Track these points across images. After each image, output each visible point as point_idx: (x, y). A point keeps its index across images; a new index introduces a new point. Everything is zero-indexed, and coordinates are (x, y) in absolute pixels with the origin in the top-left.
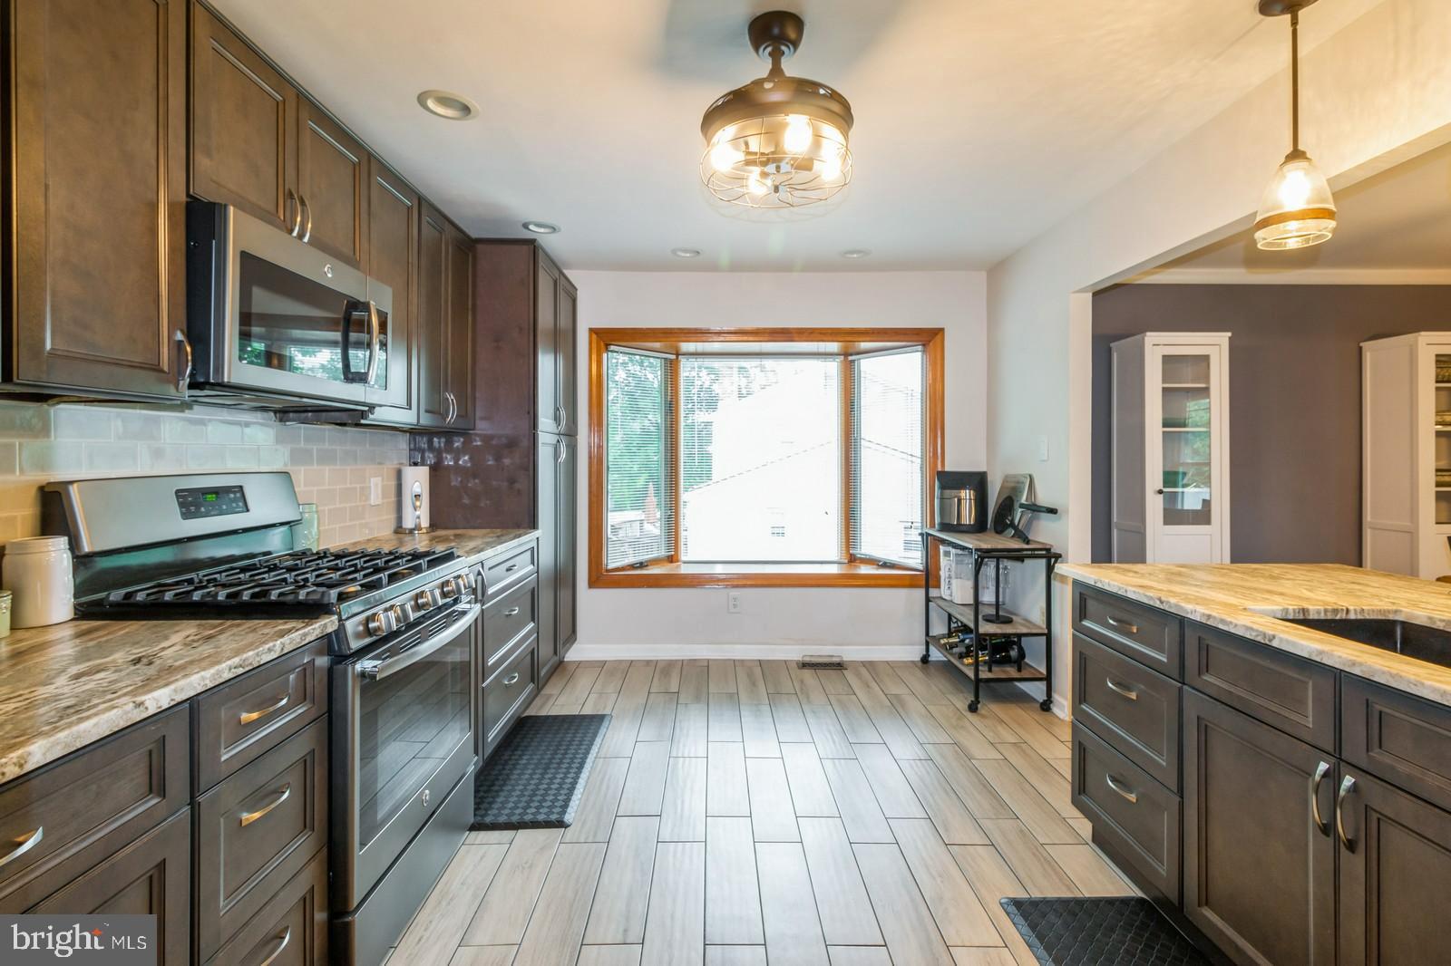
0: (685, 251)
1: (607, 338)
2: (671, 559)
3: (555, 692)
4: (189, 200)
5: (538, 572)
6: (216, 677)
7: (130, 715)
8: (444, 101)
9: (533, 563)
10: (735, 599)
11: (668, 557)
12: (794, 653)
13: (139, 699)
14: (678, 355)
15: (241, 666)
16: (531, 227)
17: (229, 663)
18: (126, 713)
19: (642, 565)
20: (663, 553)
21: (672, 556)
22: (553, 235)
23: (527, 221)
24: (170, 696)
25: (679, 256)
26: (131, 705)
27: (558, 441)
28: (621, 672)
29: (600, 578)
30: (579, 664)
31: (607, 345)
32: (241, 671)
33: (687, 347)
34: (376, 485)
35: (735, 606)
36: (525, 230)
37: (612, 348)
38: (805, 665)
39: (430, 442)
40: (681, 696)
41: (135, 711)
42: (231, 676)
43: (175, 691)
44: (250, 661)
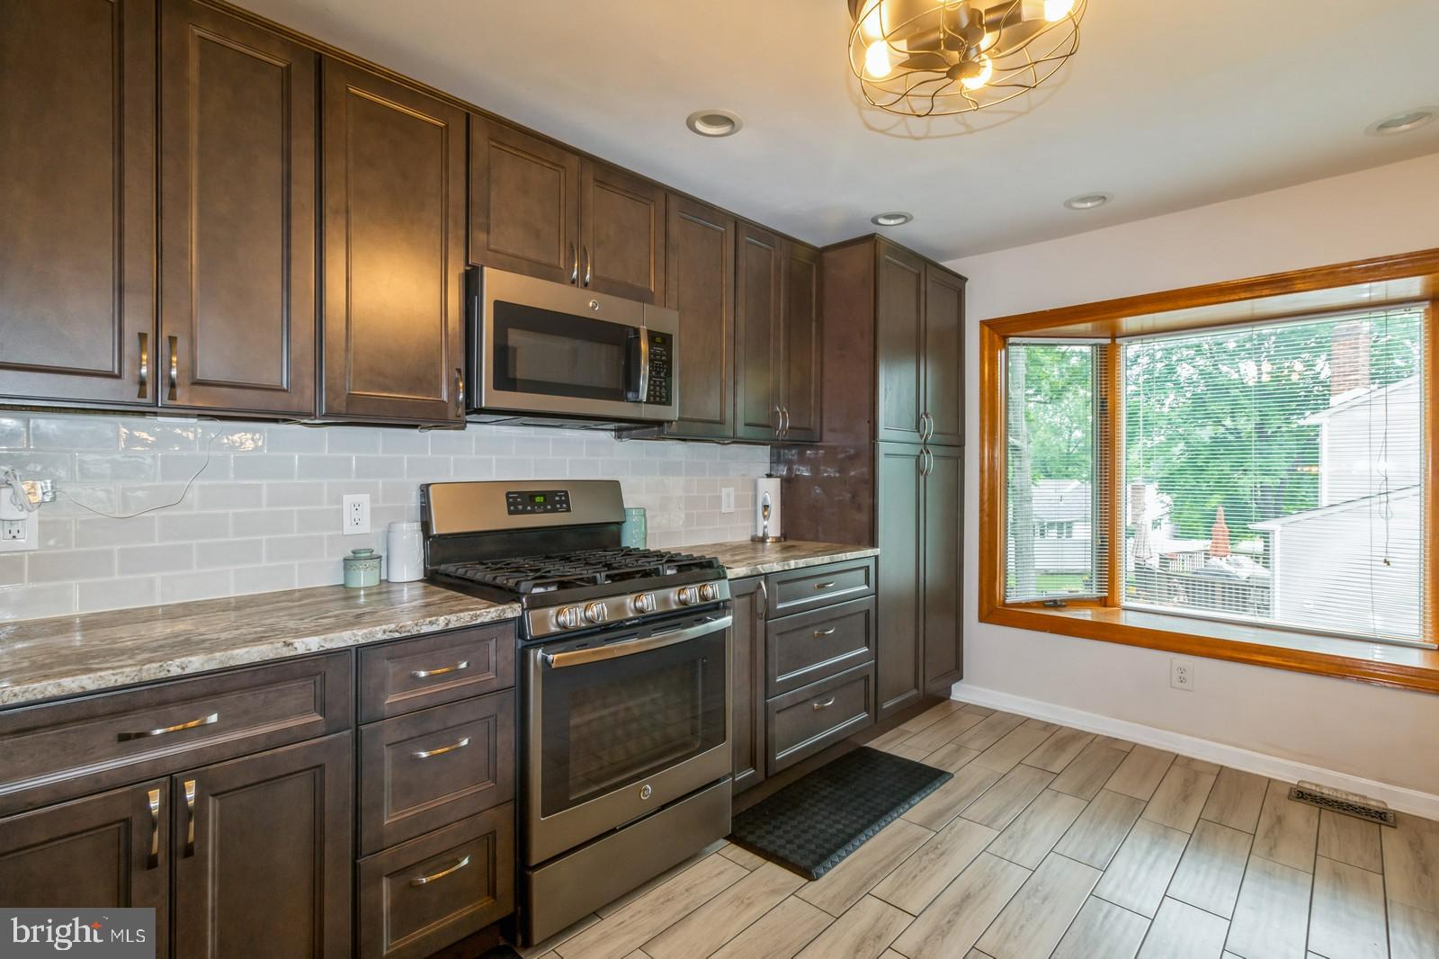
0: (1084, 199)
1: (1001, 331)
2: (1103, 602)
3: (914, 730)
4: (468, 268)
5: (876, 593)
6: (369, 636)
7: (279, 650)
8: (712, 119)
9: (867, 583)
10: (1182, 670)
11: (1101, 599)
12: (1288, 771)
13: (289, 640)
14: (1114, 338)
15: (397, 631)
16: (882, 221)
17: (384, 627)
18: (277, 649)
19: (1055, 604)
20: (1094, 593)
21: (1105, 597)
22: (907, 224)
23: (873, 215)
24: (319, 643)
25: (1074, 208)
26: (282, 644)
27: (922, 452)
28: (1003, 727)
29: (997, 612)
30: (967, 707)
31: (1005, 338)
32: (397, 635)
33: (1129, 323)
34: (728, 495)
35: (1182, 680)
36: (874, 225)
37: (1011, 340)
38: (1301, 795)
39: (801, 454)
40: (1060, 780)
41: (285, 649)
42: (385, 637)
43: (325, 640)
44: (408, 629)
